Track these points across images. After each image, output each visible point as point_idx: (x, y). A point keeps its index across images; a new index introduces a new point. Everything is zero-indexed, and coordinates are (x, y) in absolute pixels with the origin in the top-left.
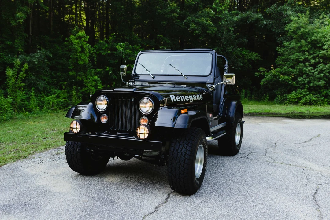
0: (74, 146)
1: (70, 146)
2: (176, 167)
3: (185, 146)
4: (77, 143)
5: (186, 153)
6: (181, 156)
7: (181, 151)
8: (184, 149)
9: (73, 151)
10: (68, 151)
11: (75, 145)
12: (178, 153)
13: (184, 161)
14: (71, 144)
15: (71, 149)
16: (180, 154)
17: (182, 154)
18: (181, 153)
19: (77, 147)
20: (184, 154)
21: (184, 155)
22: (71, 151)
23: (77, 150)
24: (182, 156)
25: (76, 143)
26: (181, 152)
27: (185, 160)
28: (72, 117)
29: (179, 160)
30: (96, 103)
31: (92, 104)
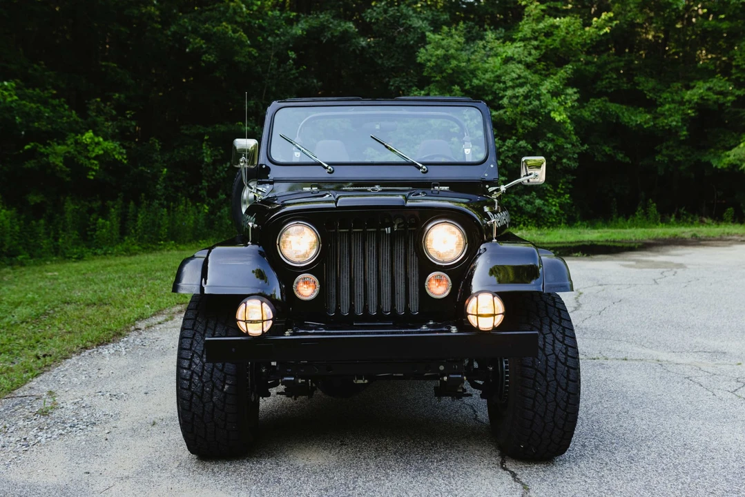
0: (211, 377)
1: (199, 376)
2: (546, 393)
3: (559, 336)
4: (223, 365)
5: (566, 354)
6: (556, 363)
7: (554, 350)
8: (559, 346)
9: (212, 390)
10: (193, 392)
11: (217, 374)
12: (546, 356)
13: (565, 375)
14: (202, 373)
15: (203, 386)
16: (552, 358)
17: (557, 357)
18: (554, 356)
19: (225, 378)
20: (562, 357)
22: (202, 393)
23: (226, 387)
24: (559, 364)
25: (219, 365)
26: (554, 353)
27: (568, 371)
28: (202, 289)
29: (555, 375)
30: (279, 244)
31: (261, 248)
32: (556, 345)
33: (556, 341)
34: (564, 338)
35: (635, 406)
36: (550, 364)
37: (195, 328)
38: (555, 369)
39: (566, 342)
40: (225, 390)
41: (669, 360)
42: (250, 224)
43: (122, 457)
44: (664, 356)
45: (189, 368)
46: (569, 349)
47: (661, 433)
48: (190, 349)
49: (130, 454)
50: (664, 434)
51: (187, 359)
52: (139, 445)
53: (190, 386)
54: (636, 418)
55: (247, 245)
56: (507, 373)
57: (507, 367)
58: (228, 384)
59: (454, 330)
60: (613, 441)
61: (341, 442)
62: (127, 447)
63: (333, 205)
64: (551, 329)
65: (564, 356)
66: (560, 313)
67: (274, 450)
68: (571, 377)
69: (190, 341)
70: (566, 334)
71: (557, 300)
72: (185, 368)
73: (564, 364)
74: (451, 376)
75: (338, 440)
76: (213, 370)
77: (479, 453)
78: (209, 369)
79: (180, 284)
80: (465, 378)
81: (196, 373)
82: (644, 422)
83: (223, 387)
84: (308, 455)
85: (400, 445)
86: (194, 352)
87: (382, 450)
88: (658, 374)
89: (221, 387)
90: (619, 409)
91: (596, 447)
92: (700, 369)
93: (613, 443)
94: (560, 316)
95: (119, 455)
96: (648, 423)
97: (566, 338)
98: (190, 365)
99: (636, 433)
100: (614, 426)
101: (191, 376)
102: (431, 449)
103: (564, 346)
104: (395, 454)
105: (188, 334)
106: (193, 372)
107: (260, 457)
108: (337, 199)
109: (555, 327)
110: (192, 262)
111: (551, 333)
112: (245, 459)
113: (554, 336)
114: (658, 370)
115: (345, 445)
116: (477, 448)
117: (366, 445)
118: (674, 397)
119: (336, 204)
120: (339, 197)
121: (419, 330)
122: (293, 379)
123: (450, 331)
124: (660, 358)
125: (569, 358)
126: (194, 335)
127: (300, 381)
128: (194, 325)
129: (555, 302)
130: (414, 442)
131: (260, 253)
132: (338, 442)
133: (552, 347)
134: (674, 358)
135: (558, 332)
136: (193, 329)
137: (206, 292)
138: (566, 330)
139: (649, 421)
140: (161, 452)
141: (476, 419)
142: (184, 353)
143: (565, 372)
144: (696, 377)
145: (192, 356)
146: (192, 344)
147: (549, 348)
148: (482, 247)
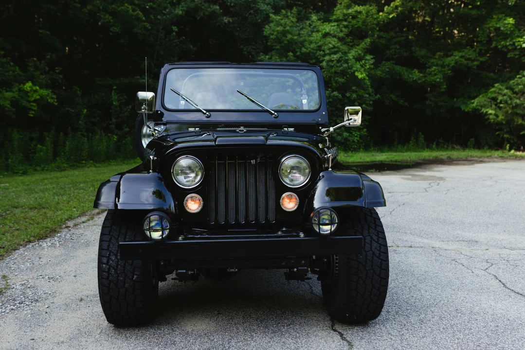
0: (124, 270)
1: (114, 269)
2: (366, 278)
3: (375, 238)
4: (133, 261)
5: (380, 250)
6: (373, 258)
7: (371, 248)
8: (375, 245)
9: (125, 279)
10: (110, 281)
11: (128, 267)
12: (366, 252)
13: (379, 266)
14: (117, 267)
15: (118, 276)
16: (370, 254)
17: (374, 253)
18: (371, 252)
19: (134, 271)
20: (377, 253)
21: (377, 255)
22: (117, 282)
23: (135, 276)
24: (375, 258)
25: (130, 262)
26: (372, 250)
27: (381, 263)
28: (116, 205)
29: (372, 266)
30: (173, 172)
31: (159, 175)
32: (372, 244)
33: (373, 242)
34: (378, 239)
35: (420, 282)
36: (368, 258)
37: (111, 234)
38: (372, 262)
39: (380, 242)
40: (134, 279)
41: (441, 247)
42: (151, 157)
43: (58, 326)
44: (437, 244)
45: (107, 264)
46: (382, 247)
47: (440, 301)
48: (108, 249)
49: (64, 324)
50: (442, 302)
51: (106, 257)
52: (71, 316)
53: (108, 276)
54: (422, 290)
55: (149, 173)
56: (337, 263)
57: (337, 259)
58: (136, 275)
59: (302, 235)
60: (408, 308)
61: (218, 311)
62: (62, 319)
63: (213, 143)
64: (369, 233)
65: (378, 252)
66: (375, 221)
67: (170, 319)
68: (383, 267)
69: (108, 244)
70: (380, 236)
71: (373, 212)
72: (104, 264)
73: (379, 258)
74: (299, 268)
75: (216, 310)
76: (125, 264)
77: (315, 319)
78: (122, 264)
79: (99, 202)
80: (309, 269)
81: (112, 267)
82: (428, 293)
83: (133, 277)
84: (195, 323)
85: (260, 314)
86: (111, 252)
87: (247, 318)
88: (434, 258)
89: (131, 277)
90: (410, 284)
91: (397, 313)
92: (461, 253)
93: (408, 310)
94: (375, 223)
95: (56, 324)
96: (430, 294)
97: (380, 239)
98: (108, 261)
99: (423, 301)
100: (407, 296)
101: (109, 269)
102: (282, 316)
103: (379, 245)
104: (257, 320)
105: (106, 238)
106: (110, 266)
107: (160, 325)
108: (216, 139)
109: (372, 231)
110: (108, 184)
111: (370, 235)
112: (149, 326)
113: (371, 238)
114: (433, 255)
115: (221, 314)
116: (314, 315)
117: (236, 314)
118: (446, 274)
119: (215, 143)
120: (217, 137)
121: (276, 235)
122: (185, 271)
123: (299, 236)
124: (434, 246)
125: (382, 254)
126: (111, 239)
127: (190, 273)
128: (110, 231)
129: (371, 213)
130: (270, 311)
131: (160, 179)
132: (216, 312)
133: (370, 246)
134: (444, 246)
135: (374, 235)
136: (109, 234)
137: (119, 208)
138: (380, 233)
139: (431, 293)
140: (87, 322)
141: (312, 292)
142: (104, 252)
143: (379, 263)
144: (459, 259)
145: (109, 255)
146: (109, 246)
147: (368, 246)
148: (321, 175)
